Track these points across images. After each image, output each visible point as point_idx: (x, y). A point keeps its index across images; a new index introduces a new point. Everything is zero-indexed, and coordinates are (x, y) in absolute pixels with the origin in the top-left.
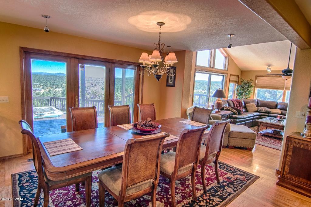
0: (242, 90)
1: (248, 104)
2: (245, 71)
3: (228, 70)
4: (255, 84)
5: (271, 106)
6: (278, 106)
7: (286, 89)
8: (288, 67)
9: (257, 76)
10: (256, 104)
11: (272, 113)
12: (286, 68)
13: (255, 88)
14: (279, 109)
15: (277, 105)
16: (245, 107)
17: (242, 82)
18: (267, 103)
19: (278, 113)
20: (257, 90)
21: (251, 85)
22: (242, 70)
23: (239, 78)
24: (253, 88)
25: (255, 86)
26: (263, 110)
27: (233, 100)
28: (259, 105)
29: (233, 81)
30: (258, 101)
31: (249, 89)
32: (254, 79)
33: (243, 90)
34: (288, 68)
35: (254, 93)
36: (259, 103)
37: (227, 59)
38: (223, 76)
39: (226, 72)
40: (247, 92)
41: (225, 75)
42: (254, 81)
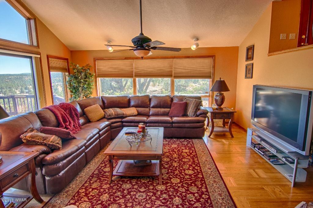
0: (77, 83)
1: (88, 108)
2: (76, 51)
3: (38, 46)
4: (95, 72)
5: (122, 104)
6: (131, 103)
7: (135, 76)
8: (140, 32)
9: (95, 60)
10: (101, 104)
11: (126, 117)
12: (138, 34)
13: (96, 77)
14: (133, 107)
15: (129, 101)
16: (84, 114)
17: (74, 69)
18: (116, 101)
19: (134, 114)
20: (99, 80)
21: (90, 74)
22: (71, 50)
23: (68, 62)
24: (93, 78)
25: (96, 75)
26: (112, 114)
27: (55, 106)
28: (106, 104)
29: (56, 69)
30: (104, 99)
31: (87, 81)
32: (92, 64)
33: (79, 82)
34: (142, 34)
35: (96, 86)
36: (106, 102)
37: (32, 22)
38: (31, 58)
39: (36, 50)
40: (86, 86)
41: (33, 56)
42: (93, 66)
